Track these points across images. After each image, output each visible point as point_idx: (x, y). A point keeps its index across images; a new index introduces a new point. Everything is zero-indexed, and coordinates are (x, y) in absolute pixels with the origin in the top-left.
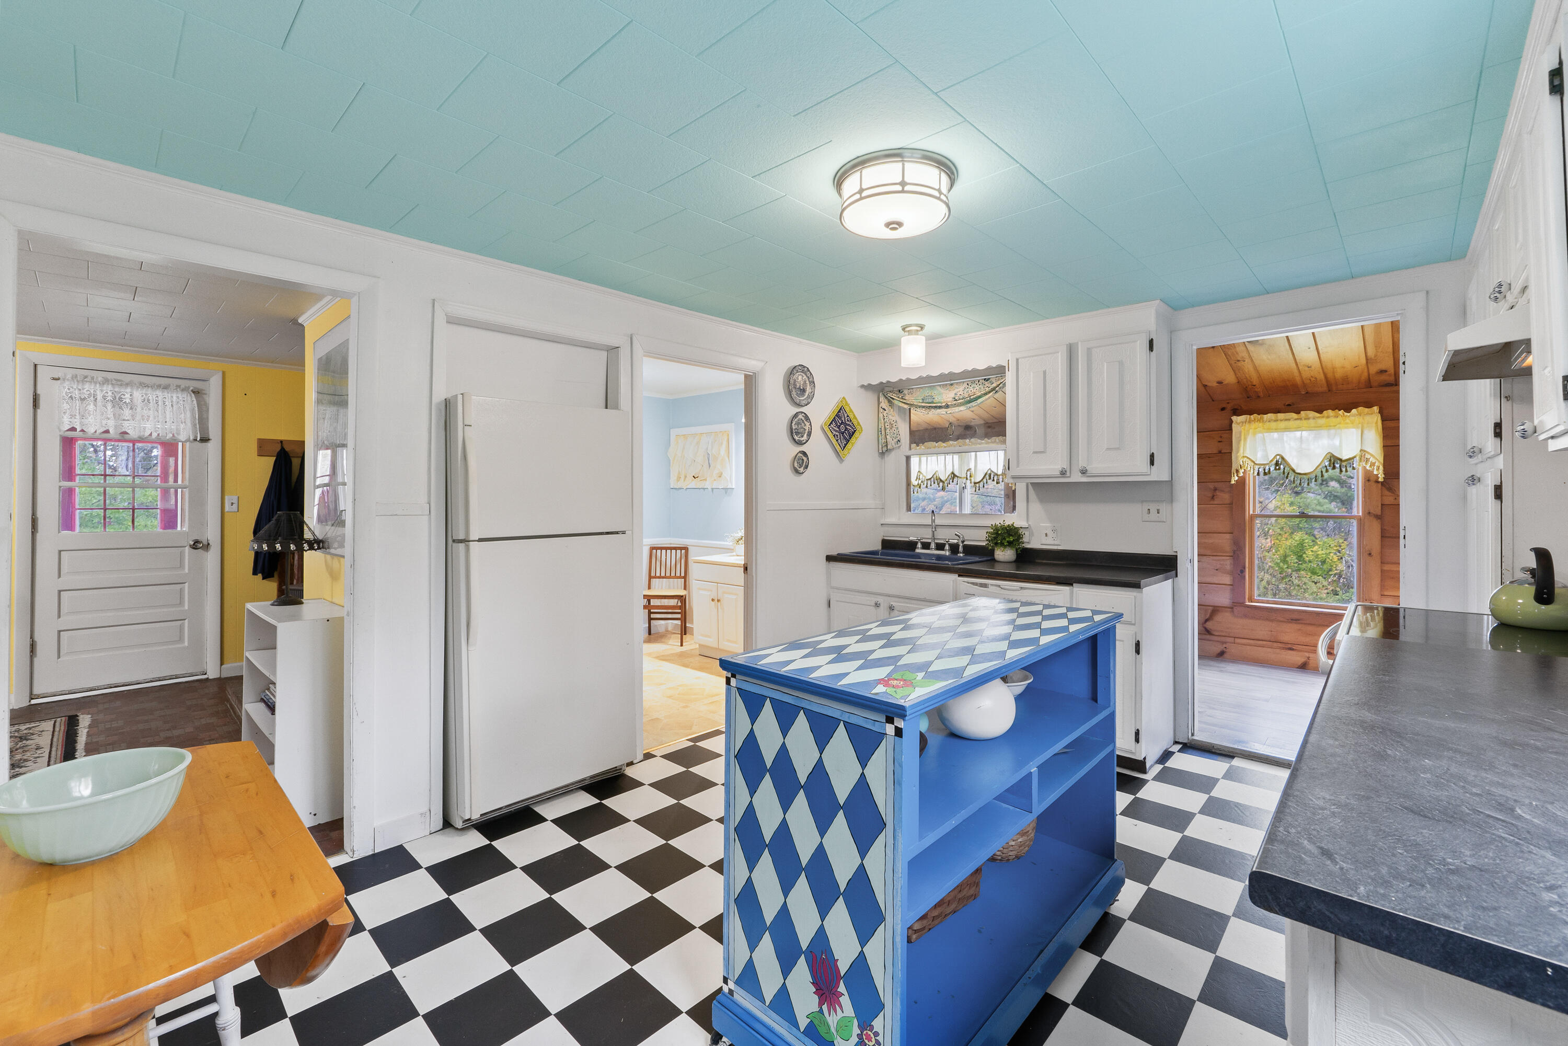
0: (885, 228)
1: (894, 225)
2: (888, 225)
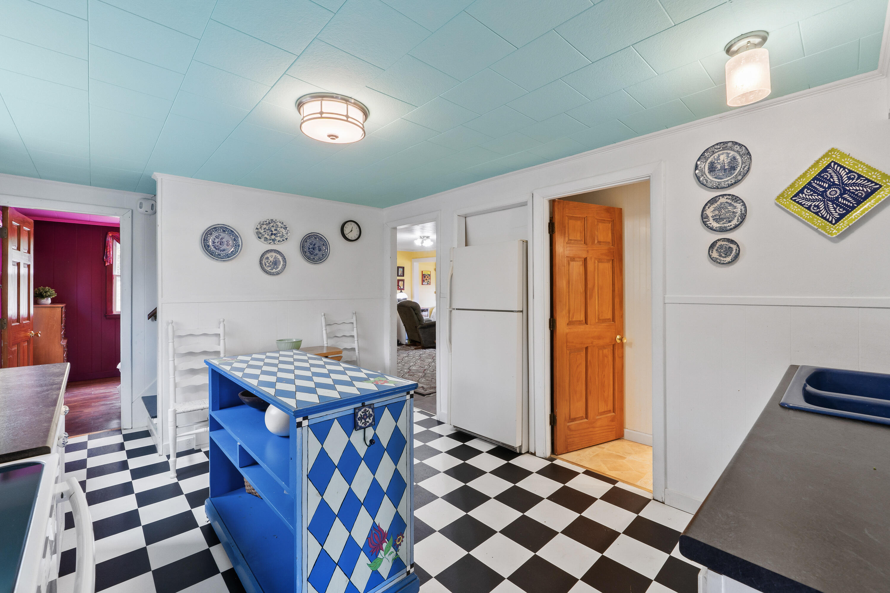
1: (333, 136)
2: (329, 136)
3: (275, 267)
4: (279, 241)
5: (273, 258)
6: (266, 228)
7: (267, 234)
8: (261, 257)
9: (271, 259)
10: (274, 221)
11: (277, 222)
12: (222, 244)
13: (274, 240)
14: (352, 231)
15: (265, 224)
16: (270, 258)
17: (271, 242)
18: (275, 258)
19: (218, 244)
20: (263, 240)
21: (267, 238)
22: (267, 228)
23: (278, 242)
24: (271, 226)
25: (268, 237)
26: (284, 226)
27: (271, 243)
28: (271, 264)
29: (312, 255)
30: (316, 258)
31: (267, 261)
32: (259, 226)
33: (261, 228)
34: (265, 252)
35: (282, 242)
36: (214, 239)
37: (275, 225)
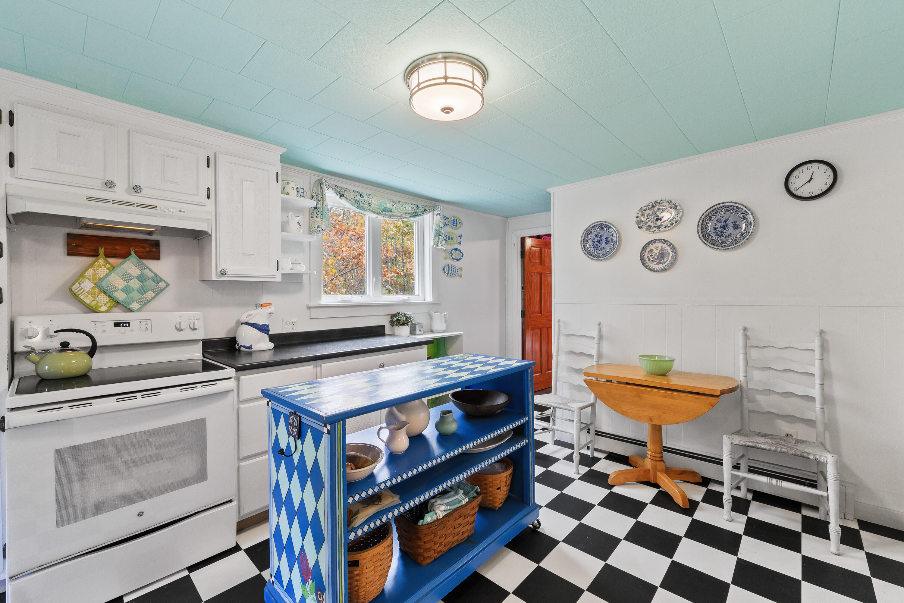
0: (441, 112)
1: (447, 110)
2: (443, 110)
3: (662, 261)
4: (666, 226)
5: (659, 249)
6: (649, 214)
7: (650, 220)
8: (642, 251)
9: (657, 252)
10: (658, 202)
11: (663, 202)
12: (601, 242)
13: (659, 227)
14: (811, 179)
15: (649, 209)
16: (655, 250)
17: (655, 230)
18: (661, 250)
19: (597, 243)
20: (644, 229)
21: (650, 226)
22: (651, 214)
23: (665, 228)
24: (655, 210)
25: (652, 225)
26: (674, 206)
27: (655, 232)
28: (656, 257)
29: (720, 237)
30: (729, 240)
31: (651, 254)
32: (640, 213)
33: (643, 215)
34: (647, 244)
35: (670, 227)
36: (594, 238)
37: (662, 206)
